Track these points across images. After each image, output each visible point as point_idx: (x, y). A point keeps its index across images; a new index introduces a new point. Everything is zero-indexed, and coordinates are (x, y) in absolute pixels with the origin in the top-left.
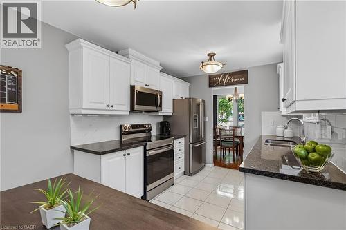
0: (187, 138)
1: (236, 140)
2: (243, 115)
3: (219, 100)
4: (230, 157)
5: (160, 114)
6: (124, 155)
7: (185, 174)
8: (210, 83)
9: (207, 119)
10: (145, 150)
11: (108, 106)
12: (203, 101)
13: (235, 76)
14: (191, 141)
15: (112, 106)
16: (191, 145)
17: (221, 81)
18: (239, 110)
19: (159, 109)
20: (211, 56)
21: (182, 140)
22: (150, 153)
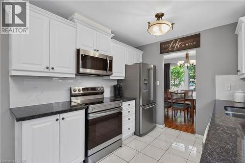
0: (138, 100)
1: (186, 102)
2: (193, 82)
3: (172, 68)
4: (181, 117)
5: (111, 77)
6: (57, 120)
7: (135, 134)
8: (161, 49)
9: (158, 83)
10: (87, 114)
11: (47, 68)
12: (155, 67)
13: (186, 41)
14: (141, 104)
15: (53, 69)
16: (141, 108)
17: (173, 47)
18: (190, 77)
19: (109, 73)
20: (159, 16)
21: (133, 103)
22: (91, 117)
